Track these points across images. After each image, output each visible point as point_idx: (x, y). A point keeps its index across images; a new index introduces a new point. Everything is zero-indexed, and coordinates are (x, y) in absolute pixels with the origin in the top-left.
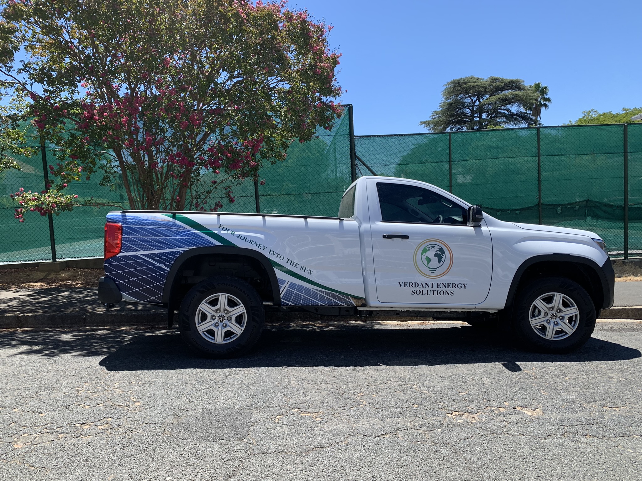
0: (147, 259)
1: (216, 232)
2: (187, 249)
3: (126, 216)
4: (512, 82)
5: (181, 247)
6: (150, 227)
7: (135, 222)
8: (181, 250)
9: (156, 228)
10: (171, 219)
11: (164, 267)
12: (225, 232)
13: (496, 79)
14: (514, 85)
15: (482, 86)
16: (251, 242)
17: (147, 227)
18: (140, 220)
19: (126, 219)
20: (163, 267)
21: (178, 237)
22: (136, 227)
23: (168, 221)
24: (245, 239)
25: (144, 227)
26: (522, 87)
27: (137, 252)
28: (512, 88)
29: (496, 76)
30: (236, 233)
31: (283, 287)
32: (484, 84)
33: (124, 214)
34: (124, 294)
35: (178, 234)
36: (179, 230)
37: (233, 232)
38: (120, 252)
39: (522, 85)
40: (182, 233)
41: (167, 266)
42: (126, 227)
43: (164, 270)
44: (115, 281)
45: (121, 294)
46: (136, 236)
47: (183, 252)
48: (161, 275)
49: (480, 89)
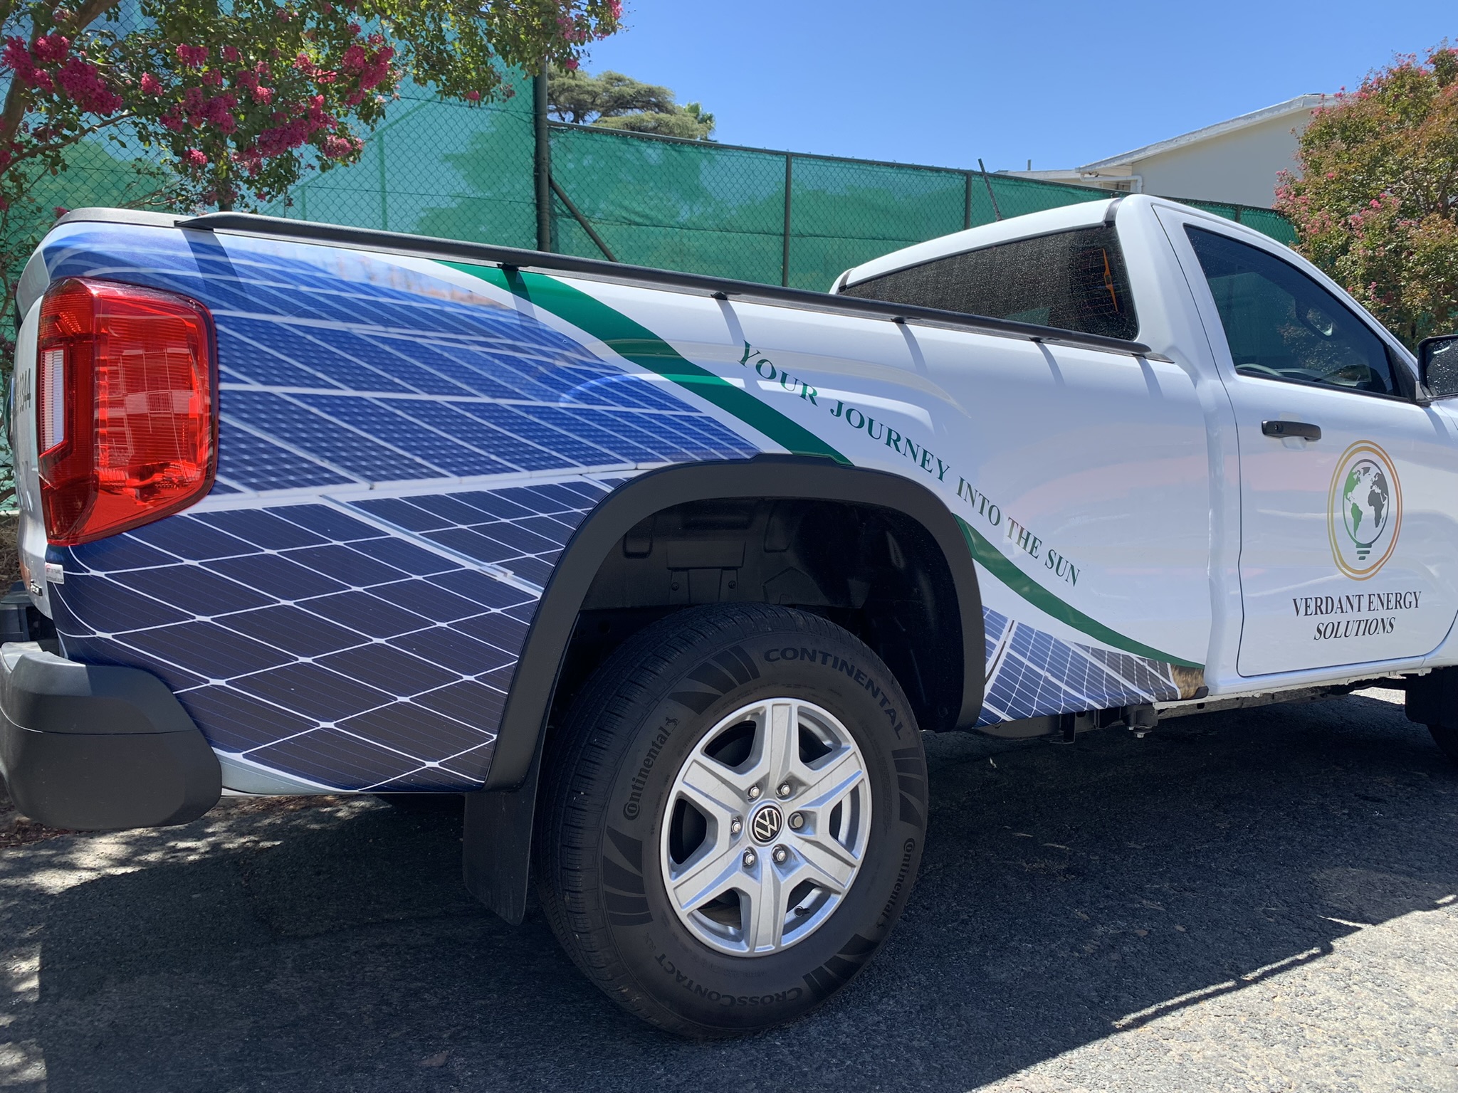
0: (395, 532)
1: (738, 383)
2: (628, 470)
3: (220, 251)
4: (651, 92)
5: (593, 459)
6: (394, 333)
7: (296, 294)
8: (598, 476)
9: (431, 340)
10: (507, 298)
11: (507, 578)
12: (775, 386)
13: (619, 80)
14: (651, 99)
15: (590, 88)
16: (893, 440)
17: (377, 329)
18: (326, 284)
19: (229, 269)
20: (500, 577)
21: (564, 403)
22: (308, 330)
23: (495, 306)
24: (866, 423)
25: (357, 329)
26: (670, 107)
27: (329, 490)
28: (646, 105)
29: (617, 72)
30: (822, 393)
31: (999, 644)
32: (593, 86)
33: (202, 238)
34: (238, 757)
35: (565, 389)
36: (560, 364)
37: (810, 391)
38: (209, 487)
39: (669, 102)
40: (580, 382)
41: (521, 569)
42: (238, 324)
43: (504, 594)
44: (167, 680)
45: (216, 763)
46: (315, 382)
47: (608, 489)
48: (491, 627)
49: (582, 97)
